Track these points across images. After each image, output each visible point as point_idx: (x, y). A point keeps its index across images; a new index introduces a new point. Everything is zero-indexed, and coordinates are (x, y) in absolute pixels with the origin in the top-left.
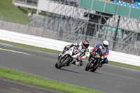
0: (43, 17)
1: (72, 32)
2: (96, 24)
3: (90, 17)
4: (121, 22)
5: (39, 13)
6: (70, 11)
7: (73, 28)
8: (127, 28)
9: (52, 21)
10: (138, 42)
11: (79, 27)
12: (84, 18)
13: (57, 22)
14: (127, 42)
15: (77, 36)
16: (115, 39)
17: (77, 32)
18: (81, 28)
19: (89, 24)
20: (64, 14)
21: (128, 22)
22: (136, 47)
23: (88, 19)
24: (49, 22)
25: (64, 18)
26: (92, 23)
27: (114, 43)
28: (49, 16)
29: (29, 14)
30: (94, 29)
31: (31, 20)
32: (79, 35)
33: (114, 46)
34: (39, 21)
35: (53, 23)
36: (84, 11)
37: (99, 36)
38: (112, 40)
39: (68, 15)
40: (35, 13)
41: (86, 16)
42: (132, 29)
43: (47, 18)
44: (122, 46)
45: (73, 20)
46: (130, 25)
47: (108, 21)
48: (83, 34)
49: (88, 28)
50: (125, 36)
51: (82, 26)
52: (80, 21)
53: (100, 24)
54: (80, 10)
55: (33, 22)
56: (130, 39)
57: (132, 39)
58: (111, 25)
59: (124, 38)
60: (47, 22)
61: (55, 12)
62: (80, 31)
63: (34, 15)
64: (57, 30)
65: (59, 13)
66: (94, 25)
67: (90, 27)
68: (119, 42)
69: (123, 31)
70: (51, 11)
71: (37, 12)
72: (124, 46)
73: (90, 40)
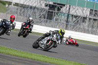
0: (16, 7)
1: (37, 17)
2: (54, 11)
3: (50, 7)
4: (71, 9)
5: (14, 5)
6: (35, 2)
7: (37, 14)
8: (75, 14)
9: (23, 10)
10: (83, 23)
11: (42, 14)
12: (45, 7)
13: (26, 10)
14: (75, 23)
15: (40, 20)
16: (67, 21)
17: (40, 17)
18: (43, 15)
19: (49, 12)
20: (31, 5)
21: (76, 9)
22: (82, 27)
23: (48, 8)
24: (21, 10)
25: (31, 7)
26: (51, 11)
27: (67, 24)
28: (21, 7)
29: (7, 6)
30: (52, 15)
32: (42, 19)
33: (66, 26)
34: (14, 10)
35: (24, 12)
36: (45, 2)
37: (56, 20)
38: (65, 22)
39: (34, 6)
40: (11, 4)
41: (46, 6)
42: (79, 15)
43: (19, 8)
44: (72, 26)
45: (38, 9)
46: (77, 11)
47: (62, 9)
48: (45, 18)
49: (48, 14)
50: (74, 19)
51: (44, 13)
52: (42, 10)
53: (56, 11)
54: (42, 2)
55: (9, 11)
56: (78, 21)
57: (79, 22)
58: (64, 12)
59: (73, 21)
60: (19, 11)
61: (25, 4)
62: (42, 16)
63: (10, 6)
64: (26, 16)
65: (28, 4)
66: (52, 12)
67: (49, 13)
68: (70, 23)
69: (72, 16)
70: (22, 3)
71: (12, 4)
72: (74, 26)
73: (49, 23)
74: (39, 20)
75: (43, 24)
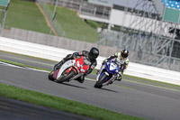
0: (116, 33)
1: (153, 52)
3: (177, 33)
5: (112, 28)
6: (151, 25)
7: (154, 47)
9: (128, 39)
11: (163, 47)
12: (169, 35)
13: (134, 40)
15: (160, 57)
17: (160, 53)
18: (165, 48)
19: (176, 43)
20: (143, 29)
23: (175, 36)
24: (125, 39)
25: (144, 34)
28: (125, 32)
29: (99, 30)
31: (102, 38)
32: (163, 56)
34: (112, 38)
35: (130, 41)
36: (170, 25)
39: (149, 31)
40: (106, 28)
41: (172, 32)
43: (122, 35)
45: (155, 37)
48: (168, 55)
49: (174, 48)
51: (167, 45)
52: (163, 39)
54: (164, 24)
55: (104, 39)
60: (121, 40)
61: (132, 27)
62: (164, 51)
63: (105, 30)
65: (137, 28)
67: (177, 46)
70: (127, 25)
71: (109, 27)
73: (176, 64)
74: (157, 58)
75: (165, 64)
